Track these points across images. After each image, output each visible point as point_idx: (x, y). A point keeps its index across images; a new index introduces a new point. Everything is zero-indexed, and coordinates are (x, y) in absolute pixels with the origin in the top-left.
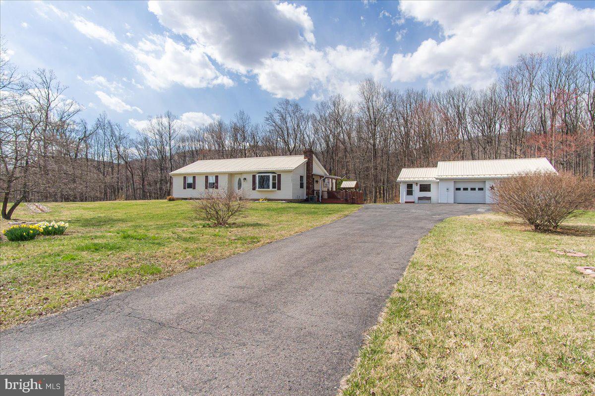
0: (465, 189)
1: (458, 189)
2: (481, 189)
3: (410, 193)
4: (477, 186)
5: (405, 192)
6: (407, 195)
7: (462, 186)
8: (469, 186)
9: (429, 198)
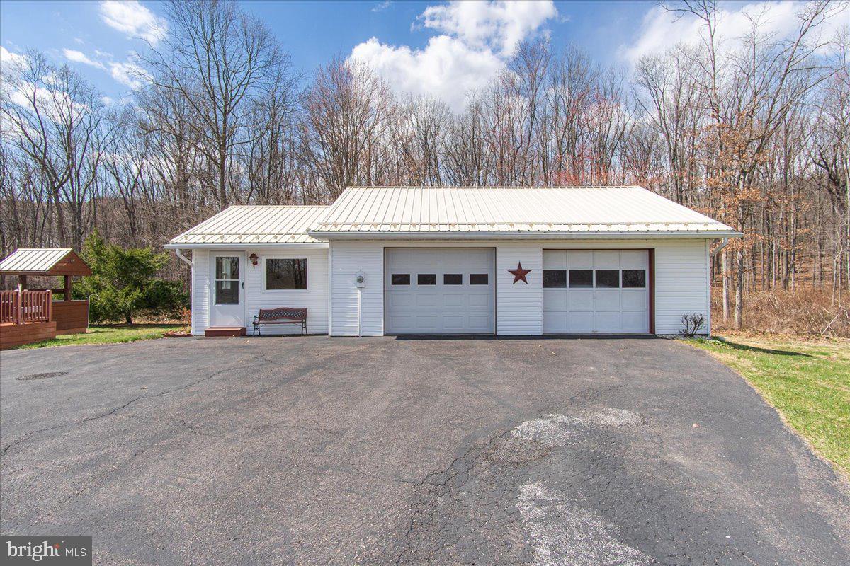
0: (427, 279)
1: (401, 280)
2: (479, 279)
3: (228, 295)
4: (466, 268)
5: (207, 291)
6: (218, 301)
7: (414, 269)
8: (440, 269)
9: (300, 315)
